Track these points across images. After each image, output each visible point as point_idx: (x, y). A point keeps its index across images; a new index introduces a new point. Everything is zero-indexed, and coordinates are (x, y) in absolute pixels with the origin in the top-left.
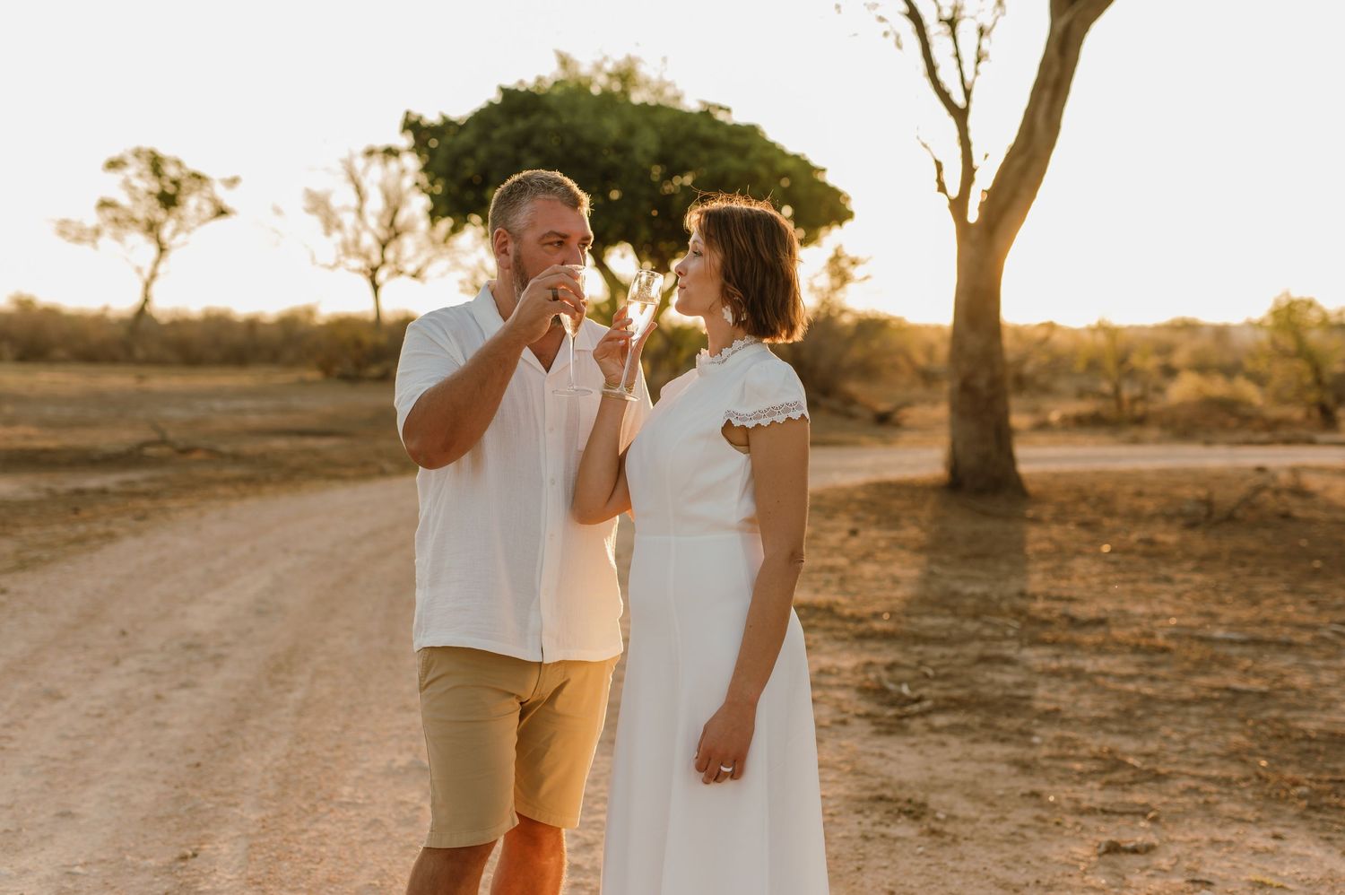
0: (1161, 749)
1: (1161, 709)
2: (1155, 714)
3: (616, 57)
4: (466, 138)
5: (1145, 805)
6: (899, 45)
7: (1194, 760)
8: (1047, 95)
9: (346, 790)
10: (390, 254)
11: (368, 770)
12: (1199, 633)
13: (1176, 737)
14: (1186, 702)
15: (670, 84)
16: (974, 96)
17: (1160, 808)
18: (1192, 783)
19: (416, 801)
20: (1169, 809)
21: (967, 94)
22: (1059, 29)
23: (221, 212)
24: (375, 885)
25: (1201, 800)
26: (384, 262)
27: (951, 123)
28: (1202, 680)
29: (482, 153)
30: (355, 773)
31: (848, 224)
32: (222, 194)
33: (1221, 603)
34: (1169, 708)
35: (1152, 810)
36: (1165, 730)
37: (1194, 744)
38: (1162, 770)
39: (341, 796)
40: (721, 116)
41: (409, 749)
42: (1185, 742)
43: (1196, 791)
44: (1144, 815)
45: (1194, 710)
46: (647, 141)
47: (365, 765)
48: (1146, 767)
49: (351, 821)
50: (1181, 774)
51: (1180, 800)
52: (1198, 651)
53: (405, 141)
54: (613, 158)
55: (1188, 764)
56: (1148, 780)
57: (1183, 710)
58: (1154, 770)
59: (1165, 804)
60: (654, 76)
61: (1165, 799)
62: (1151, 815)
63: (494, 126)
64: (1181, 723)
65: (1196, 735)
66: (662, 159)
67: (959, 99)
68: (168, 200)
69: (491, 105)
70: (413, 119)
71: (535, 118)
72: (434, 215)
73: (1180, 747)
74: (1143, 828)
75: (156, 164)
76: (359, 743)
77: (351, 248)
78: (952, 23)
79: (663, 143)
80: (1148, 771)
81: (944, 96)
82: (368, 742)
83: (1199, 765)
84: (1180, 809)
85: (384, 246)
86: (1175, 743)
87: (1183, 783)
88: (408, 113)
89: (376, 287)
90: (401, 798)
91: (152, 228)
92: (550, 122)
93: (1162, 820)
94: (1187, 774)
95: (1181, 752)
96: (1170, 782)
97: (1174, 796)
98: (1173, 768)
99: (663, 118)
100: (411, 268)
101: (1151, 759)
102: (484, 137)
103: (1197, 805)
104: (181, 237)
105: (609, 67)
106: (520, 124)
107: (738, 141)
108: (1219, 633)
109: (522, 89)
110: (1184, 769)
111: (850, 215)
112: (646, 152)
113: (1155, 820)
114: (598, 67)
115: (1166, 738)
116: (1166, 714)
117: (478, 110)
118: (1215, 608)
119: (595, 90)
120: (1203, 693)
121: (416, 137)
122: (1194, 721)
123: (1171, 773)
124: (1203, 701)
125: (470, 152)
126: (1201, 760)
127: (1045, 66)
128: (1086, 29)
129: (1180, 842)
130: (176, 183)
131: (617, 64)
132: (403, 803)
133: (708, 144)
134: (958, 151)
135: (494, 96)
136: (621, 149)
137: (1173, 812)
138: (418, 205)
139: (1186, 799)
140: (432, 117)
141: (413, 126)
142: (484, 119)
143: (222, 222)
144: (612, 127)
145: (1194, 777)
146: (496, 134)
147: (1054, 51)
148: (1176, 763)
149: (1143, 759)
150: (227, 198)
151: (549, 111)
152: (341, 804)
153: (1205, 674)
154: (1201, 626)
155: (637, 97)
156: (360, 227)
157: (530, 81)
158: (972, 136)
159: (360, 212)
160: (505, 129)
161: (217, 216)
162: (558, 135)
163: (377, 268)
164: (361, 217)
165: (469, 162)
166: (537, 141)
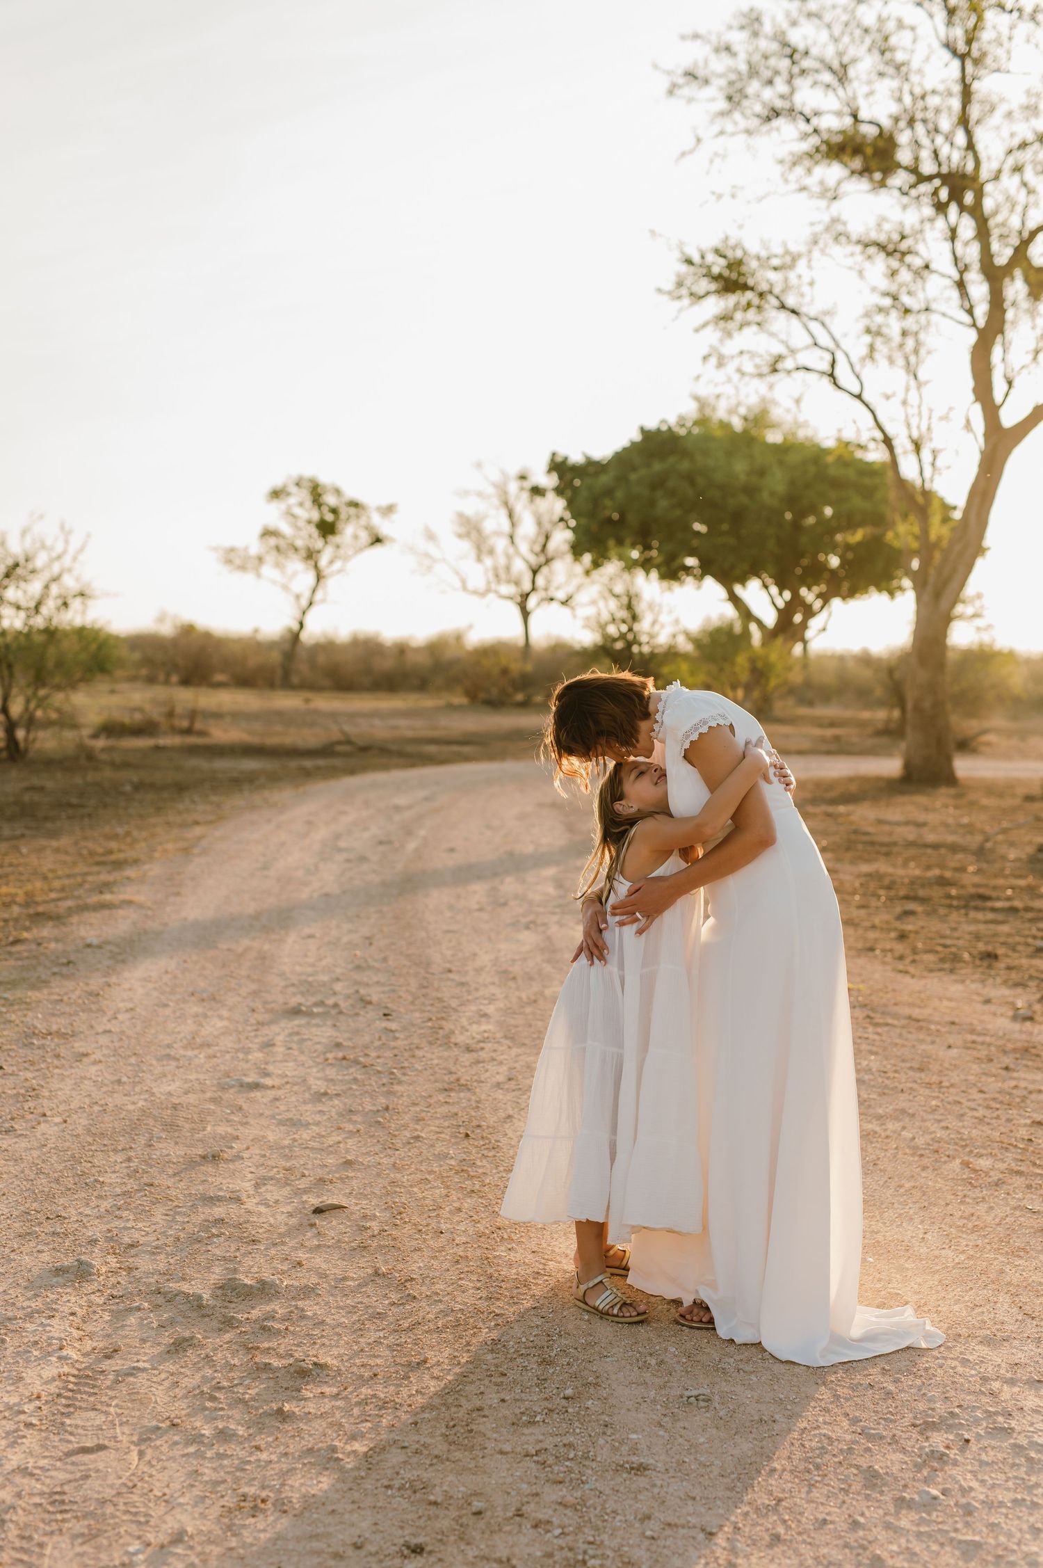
3: (750, 400)
4: (605, 479)
10: (540, 581)
15: (805, 425)
23: (378, 540)
26: (534, 589)
29: (619, 494)
32: (376, 520)
40: (859, 454)
46: (777, 483)
53: (549, 481)
54: (743, 499)
60: (789, 418)
63: (633, 469)
66: (791, 501)
68: (327, 529)
69: (633, 444)
70: (559, 459)
71: (672, 460)
72: (577, 550)
75: (316, 493)
77: (501, 574)
78: (917, 446)
79: (792, 483)
85: (535, 572)
88: (554, 454)
89: (525, 614)
91: (311, 555)
92: (685, 465)
99: (793, 458)
100: (561, 595)
102: (622, 479)
104: (338, 565)
105: (743, 411)
106: (657, 467)
107: (867, 481)
109: (664, 428)
112: (772, 494)
114: (732, 411)
117: (619, 450)
119: (737, 424)
121: (560, 478)
125: (609, 492)
128: (1007, 455)
130: (334, 511)
131: (749, 409)
133: (837, 484)
135: (637, 437)
136: (750, 491)
138: (562, 538)
140: (576, 458)
141: (558, 466)
142: (624, 460)
143: (378, 549)
144: (740, 468)
146: (633, 477)
150: (384, 527)
151: (684, 454)
155: (774, 437)
156: (511, 550)
157: (672, 420)
159: (511, 537)
160: (643, 472)
161: (372, 544)
162: (690, 478)
163: (528, 595)
164: (513, 542)
165: (608, 502)
166: (671, 483)
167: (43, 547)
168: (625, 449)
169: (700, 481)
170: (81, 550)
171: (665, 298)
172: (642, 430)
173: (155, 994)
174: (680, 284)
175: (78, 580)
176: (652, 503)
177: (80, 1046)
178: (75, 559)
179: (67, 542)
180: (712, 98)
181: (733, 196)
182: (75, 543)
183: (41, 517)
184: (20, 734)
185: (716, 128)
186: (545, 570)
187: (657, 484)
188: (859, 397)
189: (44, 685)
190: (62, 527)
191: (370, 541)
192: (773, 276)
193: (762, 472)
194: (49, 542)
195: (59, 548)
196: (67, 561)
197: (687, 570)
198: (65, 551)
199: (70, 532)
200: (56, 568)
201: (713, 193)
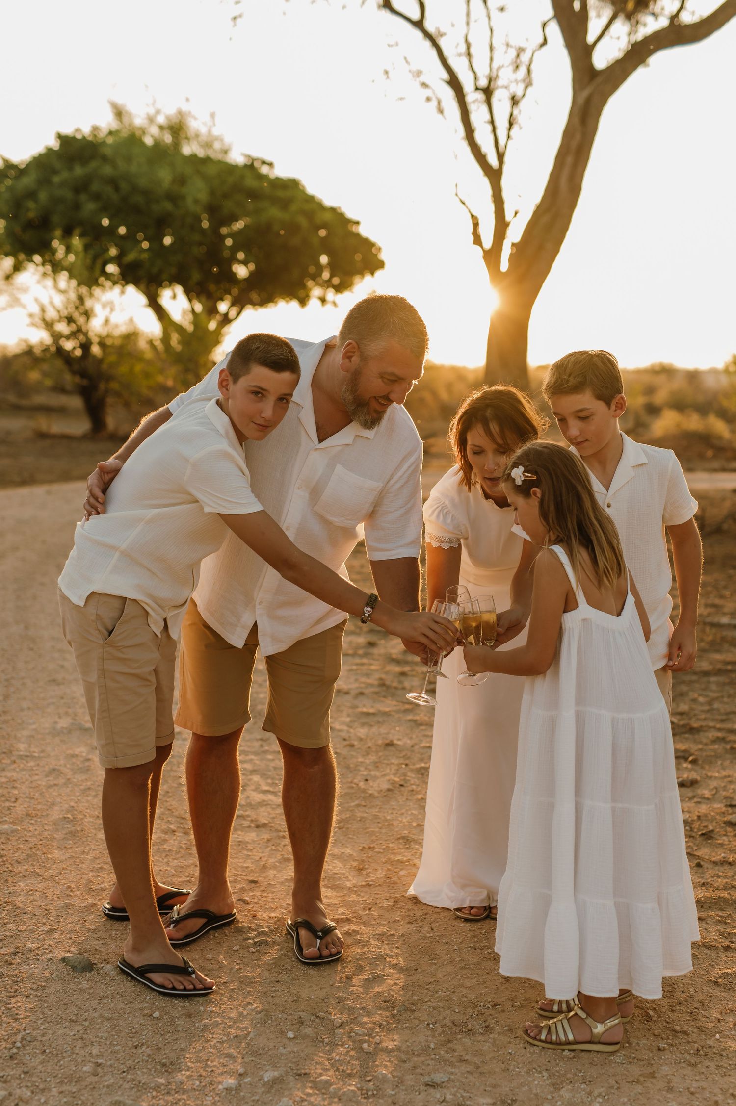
0: (692, 709)
1: (687, 678)
2: (683, 682)
3: (168, 111)
4: (27, 181)
5: (685, 751)
6: (441, 111)
7: (719, 717)
8: (570, 160)
9: (22, 746)
11: (35, 730)
12: (709, 620)
13: (701, 699)
14: (706, 674)
15: (219, 139)
16: (507, 159)
17: (696, 753)
18: (720, 734)
19: (84, 754)
20: (704, 754)
21: (501, 156)
22: (581, 101)
24: (68, 818)
25: (728, 747)
27: (485, 183)
28: (718, 657)
29: (43, 196)
30: (25, 733)
31: (378, 273)
33: (722, 597)
34: (694, 678)
35: (691, 755)
36: (693, 695)
37: (716, 705)
38: (695, 725)
39: (18, 750)
40: (264, 170)
41: (67, 713)
42: (710, 703)
43: (723, 740)
44: (686, 759)
45: (713, 679)
46: (198, 191)
47: (34, 727)
48: (682, 723)
49: (33, 770)
50: (710, 728)
51: (712, 747)
52: (710, 634)
54: (168, 206)
55: (713, 720)
56: (685, 733)
57: (705, 679)
58: (688, 724)
59: (701, 750)
60: (203, 130)
61: (700, 746)
62: (691, 758)
63: (55, 172)
64: (704, 689)
65: (717, 698)
66: (213, 210)
67: (493, 161)
69: (50, 150)
71: (93, 164)
73: (706, 708)
74: (687, 768)
76: (22, 710)
78: (488, 92)
79: (212, 193)
80: (683, 726)
81: (480, 157)
82: (29, 709)
83: (722, 721)
84: (713, 754)
86: (702, 704)
87: (712, 734)
90: (70, 752)
92: (107, 170)
93: (700, 762)
94: (714, 727)
95: (708, 711)
96: (701, 734)
97: (706, 744)
98: (704, 724)
99: (211, 170)
101: (684, 716)
102: (45, 182)
103: (726, 751)
105: (161, 120)
106: (79, 171)
107: (280, 193)
108: (725, 620)
109: (79, 137)
110: (711, 724)
111: (381, 265)
112: (196, 201)
113: (694, 762)
114: (151, 120)
115: (694, 700)
116: (691, 682)
117: (37, 156)
118: (717, 601)
119: (148, 141)
120: (719, 666)
122: (714, 687)
123: (701, 727)
124: (719, 672)
125: (31, 195)
126: (724, 717)
127: (568, 134)
128: (604, 102)
129: (716, 777)
131: (168, 118)
132: (74, 756)
133: (254, 195)
134: (492, 207)
135: (54, 143)
136: (174, 198)
137: (707, 756)
139: (716, 747)
142: (44, 164)
144: (165, 176)
145: (720, 730)
146: (56, 179)
147: (576, 120)
148: (705, 719)
149: (678, 717)
151: (105, 159)
152: (21, 757)
153: (718, 651)
154: (709, 615)
155: (187, 150)
157: (86, 130)
158: (505, 195)
160: (65, 175)
162: (113, 182)
165: (31, 205)
166: (95, 187)
168: (40, 155)
169: (124, 186)
172: (60, 137)
176: (77, 206)
187: (81, 187)
188: (419, 24)
193: (181, 180)
197: (108, 276)
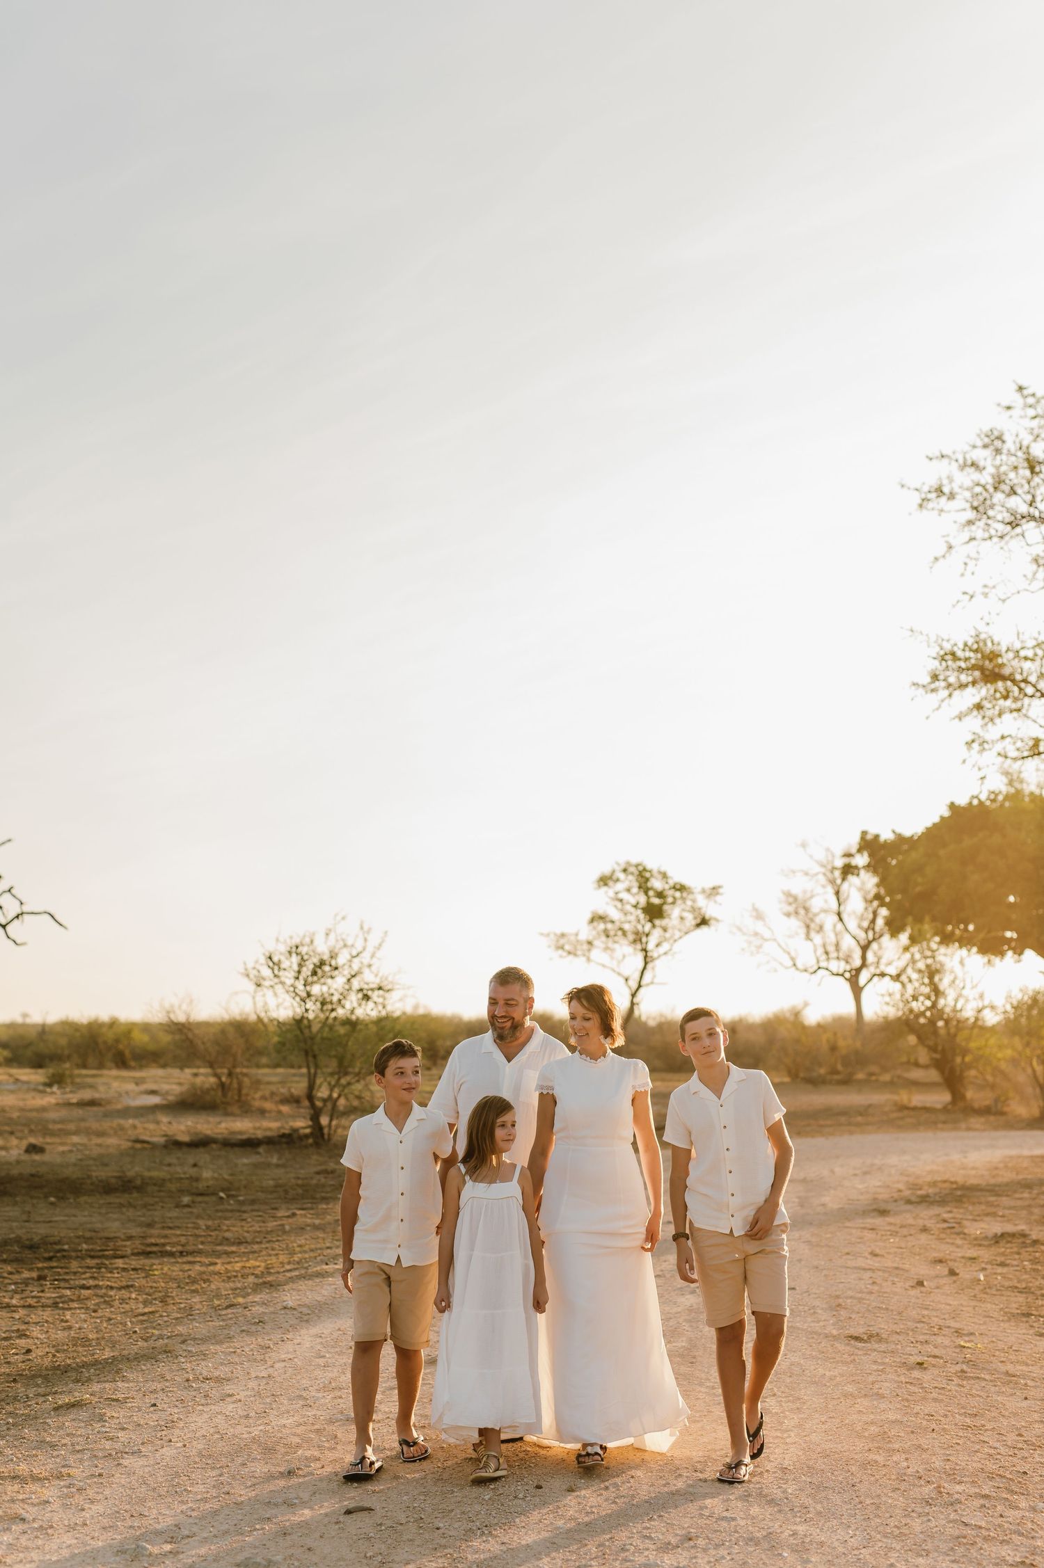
4: (916, 854)
10: (870, 957)
23: (704, 922)
26: (864, 965)
29: (930, 870)
32: (701, 901)
53: (861, 860)
68: (654, 912)
70: (869, 837)
71: (982, 835)
72: (894, 927)
75: (643, 878)
77: (830, 952)
85: (865, 949)
88: (864, 833)
89: (857, 991)
91: (639, 938)
92: (996, 840)
100: (892, 970)
102: (931, 855)
104: (665, 947)
106: (967, 842)
121: (871, 855)
125: (919, 869)
130: (660, 895)
135: (946, 813)
138: (884, 912)
140: (886, 836)
141: (869, 844)
142: (934, 834)
143: (704, 929)
146: (942, 852)
150: (710, 910)
151: (995, 828)
156: (840, 926)
159: (839, 914)
160: (953, 847)
161: (698, 925)
162: (1001, 852)
163: (858, 970)
164: (841, 920)
166: (982, 857)
167: (345, 946)
168: (934, 825)
169: (1011, 854)
170: (379, 947)
171: (921, 691)
173: (319, 1347)
174: (935, 677)
175: (376, 975)
176: (963, 878)
177: (229, 1388)
178: (373, 956)
179: (366, 940)
180: (959, 510)
181: (986, 595)
182: (374, 940)
183: (343, 918)
184: (324, 1121)
185: (966, 536)
186: (874, 946)
187: (967, 859)
189: (346, 1074)
190: (362, 928)
191: (694, 922)
192: (1027, 665)
194: (349, 943)
195: (359, 945)
196: (366, 958)
197: (1007, 943)
198: (364, 949)
199: (369, 931)
200: (356, 967)
201: (965, 593)
